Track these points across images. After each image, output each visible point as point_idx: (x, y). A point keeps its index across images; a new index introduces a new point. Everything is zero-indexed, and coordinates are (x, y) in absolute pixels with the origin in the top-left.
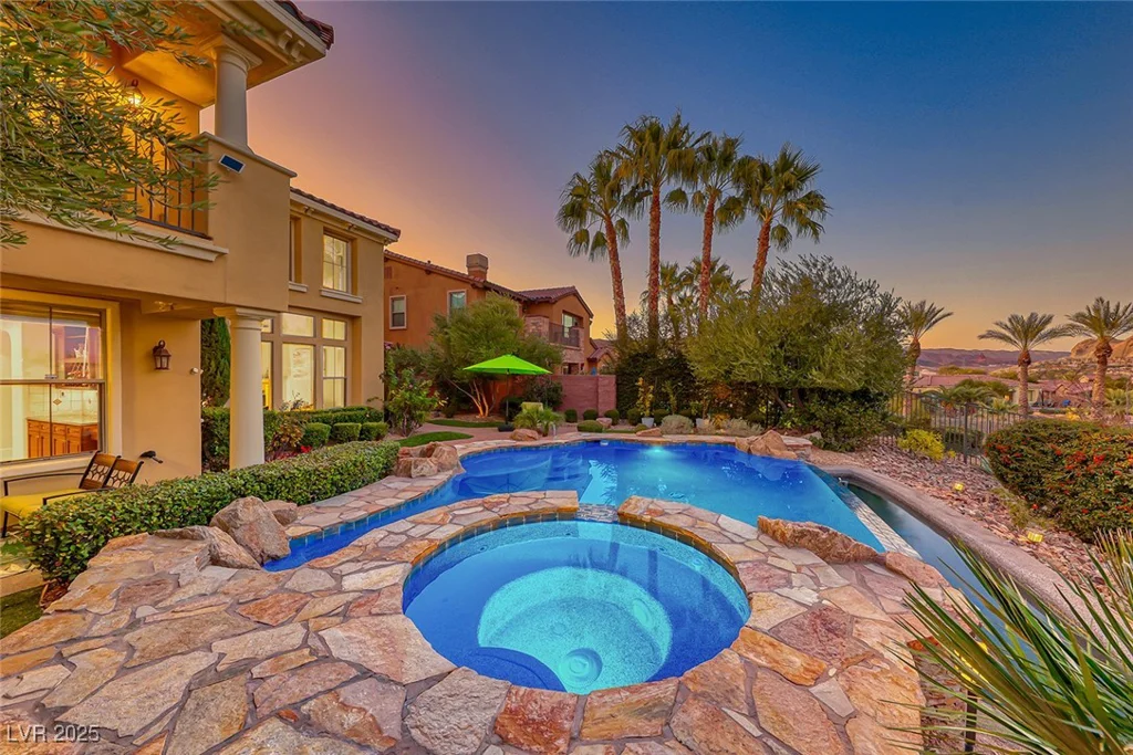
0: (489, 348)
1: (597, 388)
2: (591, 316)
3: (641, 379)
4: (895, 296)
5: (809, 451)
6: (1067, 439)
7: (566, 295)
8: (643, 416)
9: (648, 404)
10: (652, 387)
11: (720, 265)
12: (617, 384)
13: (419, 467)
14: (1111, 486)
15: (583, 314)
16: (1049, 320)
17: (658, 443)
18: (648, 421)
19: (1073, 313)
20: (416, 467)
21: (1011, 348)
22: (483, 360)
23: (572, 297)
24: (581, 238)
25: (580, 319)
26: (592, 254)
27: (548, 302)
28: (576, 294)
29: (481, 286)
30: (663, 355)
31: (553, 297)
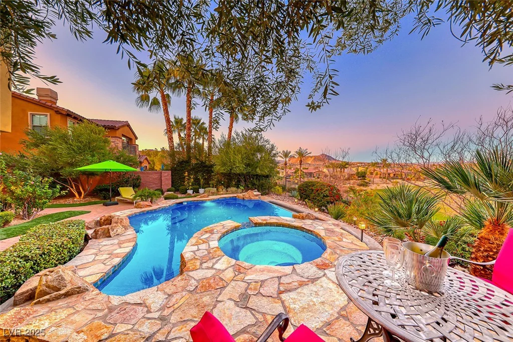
0: (93, 156)
1: (161, 178)
2: (136, 138)
3: (186, 173)
4: (275, 145)
5: (260, 196)
6: (314, 185)
7: (123, 126)
8: (188, 189)
9: (191, 184)
10: (192, 177)
11: (202, 122)
12: (172, 175)
13: (115, 230)
14: (322, 196)
15: (132, 137)
16: (290, 152)
17: (209, 200)
18: (190, 192)
19: (295, 151)
20: (113, 230)
21: (283, 160)
22: (88, 164)
23: (127, 127)
24: (144, 99)
25: (131, 139)
26: (150, 107)
27: (113, 128)
28: (129, 126)
29: (64, 113)
30: (194, 162)
31: (117, 126)
